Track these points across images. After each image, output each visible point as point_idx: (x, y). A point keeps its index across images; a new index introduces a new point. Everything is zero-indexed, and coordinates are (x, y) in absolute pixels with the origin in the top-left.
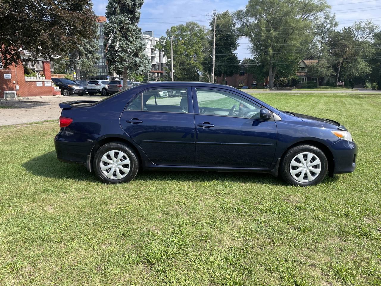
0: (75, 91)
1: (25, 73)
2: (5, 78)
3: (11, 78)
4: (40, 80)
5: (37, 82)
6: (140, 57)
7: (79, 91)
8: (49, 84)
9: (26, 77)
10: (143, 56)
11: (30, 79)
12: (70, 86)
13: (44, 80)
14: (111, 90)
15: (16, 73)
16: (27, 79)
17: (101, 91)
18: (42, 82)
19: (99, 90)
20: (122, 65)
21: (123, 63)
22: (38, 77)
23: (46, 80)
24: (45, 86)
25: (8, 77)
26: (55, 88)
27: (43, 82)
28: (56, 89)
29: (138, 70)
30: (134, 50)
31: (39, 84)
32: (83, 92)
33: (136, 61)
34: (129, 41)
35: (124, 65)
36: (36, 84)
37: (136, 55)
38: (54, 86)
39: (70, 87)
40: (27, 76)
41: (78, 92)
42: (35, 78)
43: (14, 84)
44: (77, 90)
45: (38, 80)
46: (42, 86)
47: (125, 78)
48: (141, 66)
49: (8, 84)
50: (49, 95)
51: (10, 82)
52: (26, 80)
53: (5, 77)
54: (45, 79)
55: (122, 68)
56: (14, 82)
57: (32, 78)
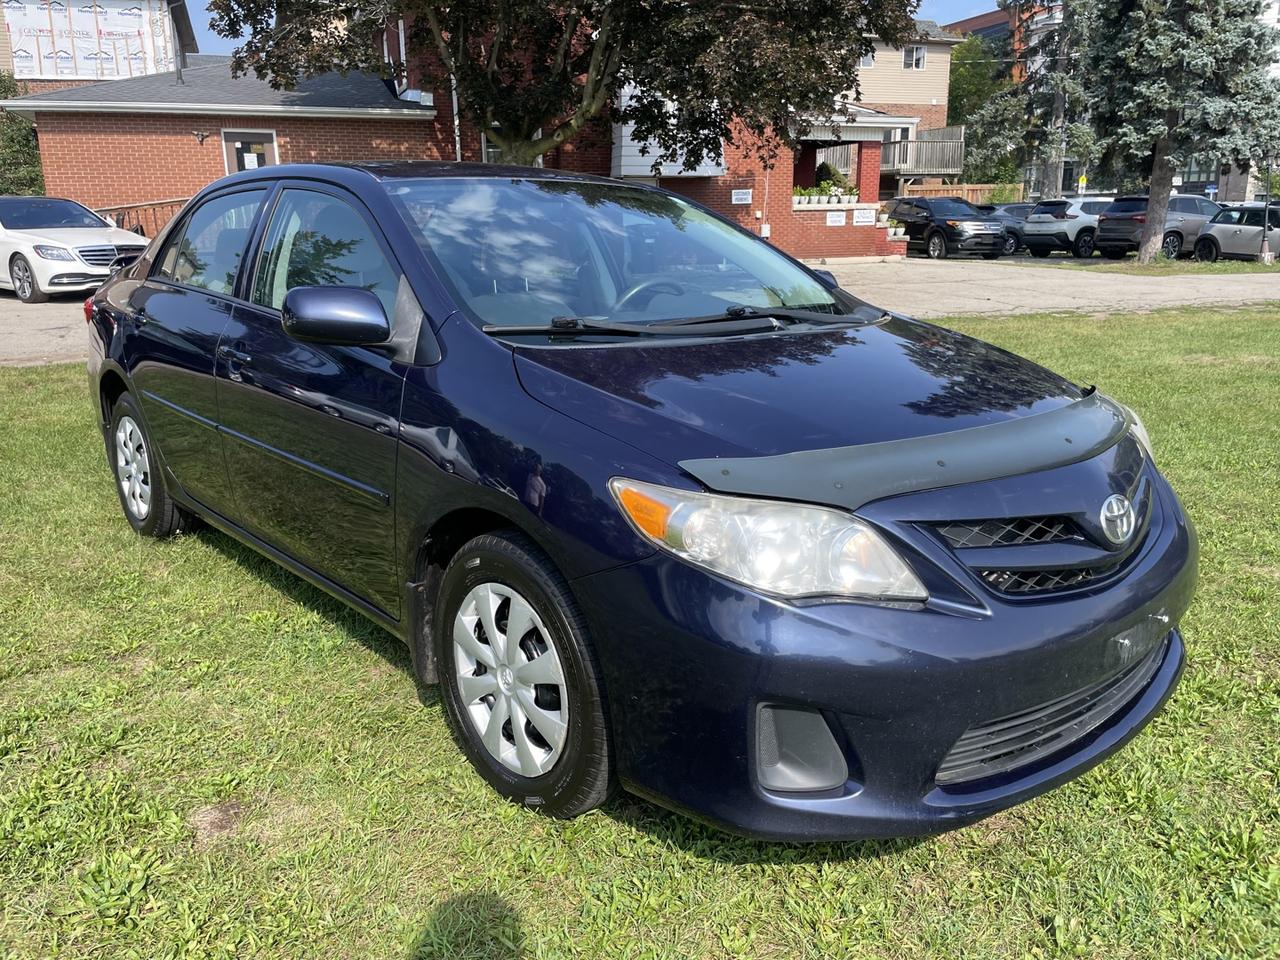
0: (964, 241)
1: (795, 185)
2: (734, 202)
3: (750, 202)
4: (839, 206)
5: (828, 214)
6: (1238, 93)
7: (979, 240)
8: (868, 217)
9: (796, 199)
10: (1251, 85)
11: (809, 203)
12: (950, 223)
13: (853, 205)
14: (1112, 235)
15: (767, 184)
16: (801, 202)
17: (1072, 238)
18: (844, 213)
19: (1062, 237)
20: (1145, 132)
21: (1150, 124)
22: (836, 195)
23: (860, 205)
24: (855, 224)
25: (741, 199)
26: (891, 231)
27: (850, 212)
28: (895, 234)
29: (1214, 147)
30: (1206, 65)
31: (836, 220)
32: (994, 244)
33: (1205, 113)
34: (1191, 31)
35: (1151, 132)
36: (825, 218)
37: (1217, 85)
38: (888, 224)
39: (952, 227)
40: (802, 195)
41: (977, 244)
42: (825, 199)
43: (757, 219)
44: (977, 236)
45: (834, 205)
46: (843, 223)
47: (1158, 185)
48: (1233, 133)
49: (741, 219)
50: (862, 255)
51: (748, 214)
52: (796, 207)
53: (734, 198)
54: (858, 201)
55: (1141, 146)
56: (759, 214)
57: (815, 198)
